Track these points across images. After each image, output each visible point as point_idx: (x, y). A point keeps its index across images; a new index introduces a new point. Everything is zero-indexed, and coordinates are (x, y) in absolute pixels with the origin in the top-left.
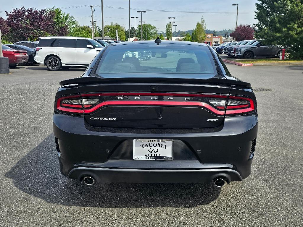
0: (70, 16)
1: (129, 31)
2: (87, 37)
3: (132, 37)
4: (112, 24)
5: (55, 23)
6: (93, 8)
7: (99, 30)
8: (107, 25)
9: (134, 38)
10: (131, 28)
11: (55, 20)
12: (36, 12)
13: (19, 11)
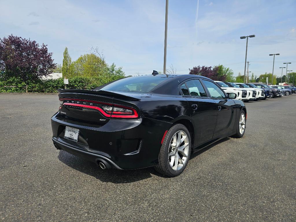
0: (230, 69)
1: (281, 78)
2: (241, 82)
3: (283, 82)
4: (266, 73)
5: (218, 74)
6: (249, 64)
7: (255, 78)
8: (263, 74)
9: (284, 83)
10: (283, 76)
11: (218, 72)
12: (206, 68)
13: (196, 68)
